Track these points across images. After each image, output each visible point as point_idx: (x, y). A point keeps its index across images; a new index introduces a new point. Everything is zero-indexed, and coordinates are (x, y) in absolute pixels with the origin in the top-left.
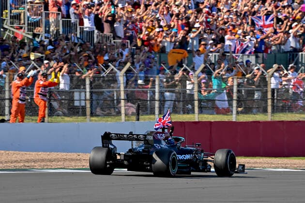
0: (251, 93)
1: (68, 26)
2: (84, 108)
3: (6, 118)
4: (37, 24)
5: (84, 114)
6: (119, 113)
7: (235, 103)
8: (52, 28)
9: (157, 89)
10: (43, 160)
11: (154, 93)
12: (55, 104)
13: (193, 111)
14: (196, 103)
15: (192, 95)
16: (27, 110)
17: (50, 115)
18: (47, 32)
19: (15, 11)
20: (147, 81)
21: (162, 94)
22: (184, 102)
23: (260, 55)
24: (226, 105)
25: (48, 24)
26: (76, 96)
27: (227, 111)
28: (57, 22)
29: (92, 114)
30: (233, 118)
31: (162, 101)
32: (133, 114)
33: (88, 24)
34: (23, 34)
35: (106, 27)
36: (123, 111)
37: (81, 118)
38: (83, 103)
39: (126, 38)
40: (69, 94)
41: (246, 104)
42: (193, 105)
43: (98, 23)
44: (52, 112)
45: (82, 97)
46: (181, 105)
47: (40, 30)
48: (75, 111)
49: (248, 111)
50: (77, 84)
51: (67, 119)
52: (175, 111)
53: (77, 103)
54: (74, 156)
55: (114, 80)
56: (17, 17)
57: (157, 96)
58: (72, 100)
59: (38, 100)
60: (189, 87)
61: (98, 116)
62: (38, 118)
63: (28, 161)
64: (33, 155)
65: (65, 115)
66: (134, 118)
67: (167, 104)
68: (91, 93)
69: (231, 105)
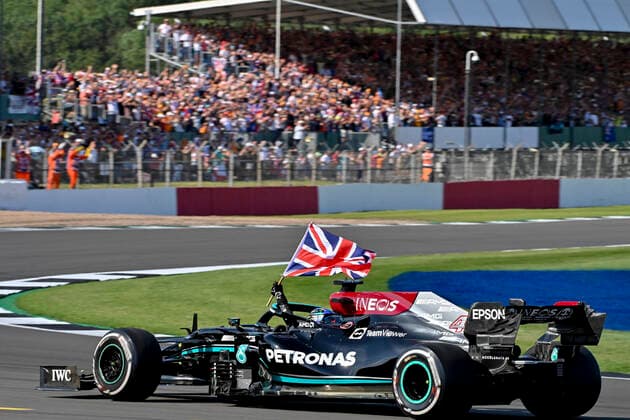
0: (244, 165)
1: (96, 110)
2: (108, 177)
3: (44, 185)
4: (69, 109)
5: (108, 182)
6: (136, 181)
7: (231, 173)
8: (83, 112)
9: (168, 161)
10: (74, 220)
11: (165, 164)
12: (85, 174)
13: (195, 179)
14: (200, 173)
15: (196, 166)
16: (61, 178)
17: (81, 182)
18: (79, 115)
19: (54, 99)
20: (160, 155)
21: (171, 164)
22: (190, 172)
23: (252, 133)
24: (223, 174)
25: (79, 110)
26: (102, 167)
27: (224, 179)
28: (87, 108)
29: (116, 182)
30: (230, 184)
31: (172, 171)
32: (148, 182)
33: (112, 108)
34: (56, 118)
35: (127, 111)
36: (140, 179)
37: (105, 185)
38: (107, 173)
39: (142, 119)
40: (96, 166)
41: (240, 173)
42: (196, 173)
43: (121, 107)
44: (82, 180)
45: (108, 168)
46: (187, 174)
47: (73, 114)
48: (101, 179)
49: (241, 178)
50: (103, 158)
51: (94, 186)
52: (183, 179)
53: (102, 173)
54: (99, 216)
55: (132, 154)
56: (54, 104)
57: (168, 167)
58: (98, 171)
59: (71, 170)
60: (193, 160)
61: (119, 183)
62: (70, 186)
63: (62, 220)
64: (63, 216)
65: (92, 182)
66: (149, 185)
67: (177, 174)
68: (115, 165)
69: (228, 174)
